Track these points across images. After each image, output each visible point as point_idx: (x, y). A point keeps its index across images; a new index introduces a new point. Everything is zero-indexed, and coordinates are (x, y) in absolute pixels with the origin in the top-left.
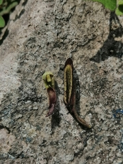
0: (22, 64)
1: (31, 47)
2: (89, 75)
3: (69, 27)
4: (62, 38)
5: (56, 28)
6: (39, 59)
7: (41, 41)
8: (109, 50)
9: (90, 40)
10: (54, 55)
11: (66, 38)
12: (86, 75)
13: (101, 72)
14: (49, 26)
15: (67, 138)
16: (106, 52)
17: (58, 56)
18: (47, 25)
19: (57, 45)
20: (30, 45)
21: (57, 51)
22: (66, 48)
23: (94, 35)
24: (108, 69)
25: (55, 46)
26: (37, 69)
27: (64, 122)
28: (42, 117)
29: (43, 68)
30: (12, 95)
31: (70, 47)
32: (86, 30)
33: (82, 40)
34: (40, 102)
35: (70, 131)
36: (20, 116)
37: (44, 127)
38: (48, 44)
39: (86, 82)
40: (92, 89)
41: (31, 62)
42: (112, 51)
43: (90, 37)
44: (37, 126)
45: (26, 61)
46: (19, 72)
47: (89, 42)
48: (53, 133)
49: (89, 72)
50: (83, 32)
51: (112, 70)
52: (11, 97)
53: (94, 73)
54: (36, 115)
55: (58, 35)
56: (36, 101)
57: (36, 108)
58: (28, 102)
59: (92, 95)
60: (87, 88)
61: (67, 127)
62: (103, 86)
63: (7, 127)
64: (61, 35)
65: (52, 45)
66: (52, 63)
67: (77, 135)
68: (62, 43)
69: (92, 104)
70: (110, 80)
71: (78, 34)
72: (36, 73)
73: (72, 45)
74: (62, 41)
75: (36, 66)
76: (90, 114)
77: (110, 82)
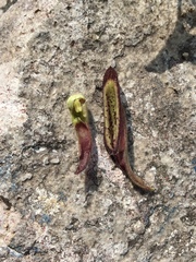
0: (26, 80)
1: (42, 50)
2: (147, 98)
3: (108, 13)
4: (97, 33)
5: (85, 14)
6: (58, 71)
7: (59, 39)
8: (181, 52)
9: (146, 36)
10: (84, 64)
11: (104, 33)
12: (142, 98)
13: (168, 91)
14: (73, 11)
15: (114, 214)
16: (176, 57)
17: (91, 65)
18: (69, 8)
19: (88, 45)
20: (40, 46)
21: (89, 56)
22: (105, 51)
23: (153, 27)
24: (182, 86)
25: (85, 48)
26: (55, 91)
27: (107, 184)
28: (67, 177)
29: (66, 88)
30: (11, 138)
31: (112, 48)
32: (138, 17)
33: (132, 35)
34: (64, 149)
35: (119, 199)
36: (28, 175)
37: (73, 195)
38: (73, 43)
39: (144, 111)
40: (154, 123)
41: (43, 77)
42: (186, 54)
43: (146, 30)
44: (59, 193)
45: (34, 75)
46: (22, 95)
47: (144, 39)
48: (89, 205)
49: (148, 92)
50: (133, 20)
51: (189, 88)
52: (9, 142)
53: (157, 95)
54: (57, 173)
55: (89, 27)
56: (57, 148)
57: (57, 161)
58: (42, 149)
59: (155, 134)
60: (146, 121)
61: (114, 193)
62: (173, 117)
63: (6, 196)
64: (94, 27)
65: (80, 45)
66: (80, 77)
67: (132, 207)
68: (97, 41)
69: (155, 150)
70: (185, 106)
71: (125, 25)
72: (54, 97)
73: (115, 44)
74: (98, 37)
75: (53, 84)
76: (153, 169)
77: (186, 109)
